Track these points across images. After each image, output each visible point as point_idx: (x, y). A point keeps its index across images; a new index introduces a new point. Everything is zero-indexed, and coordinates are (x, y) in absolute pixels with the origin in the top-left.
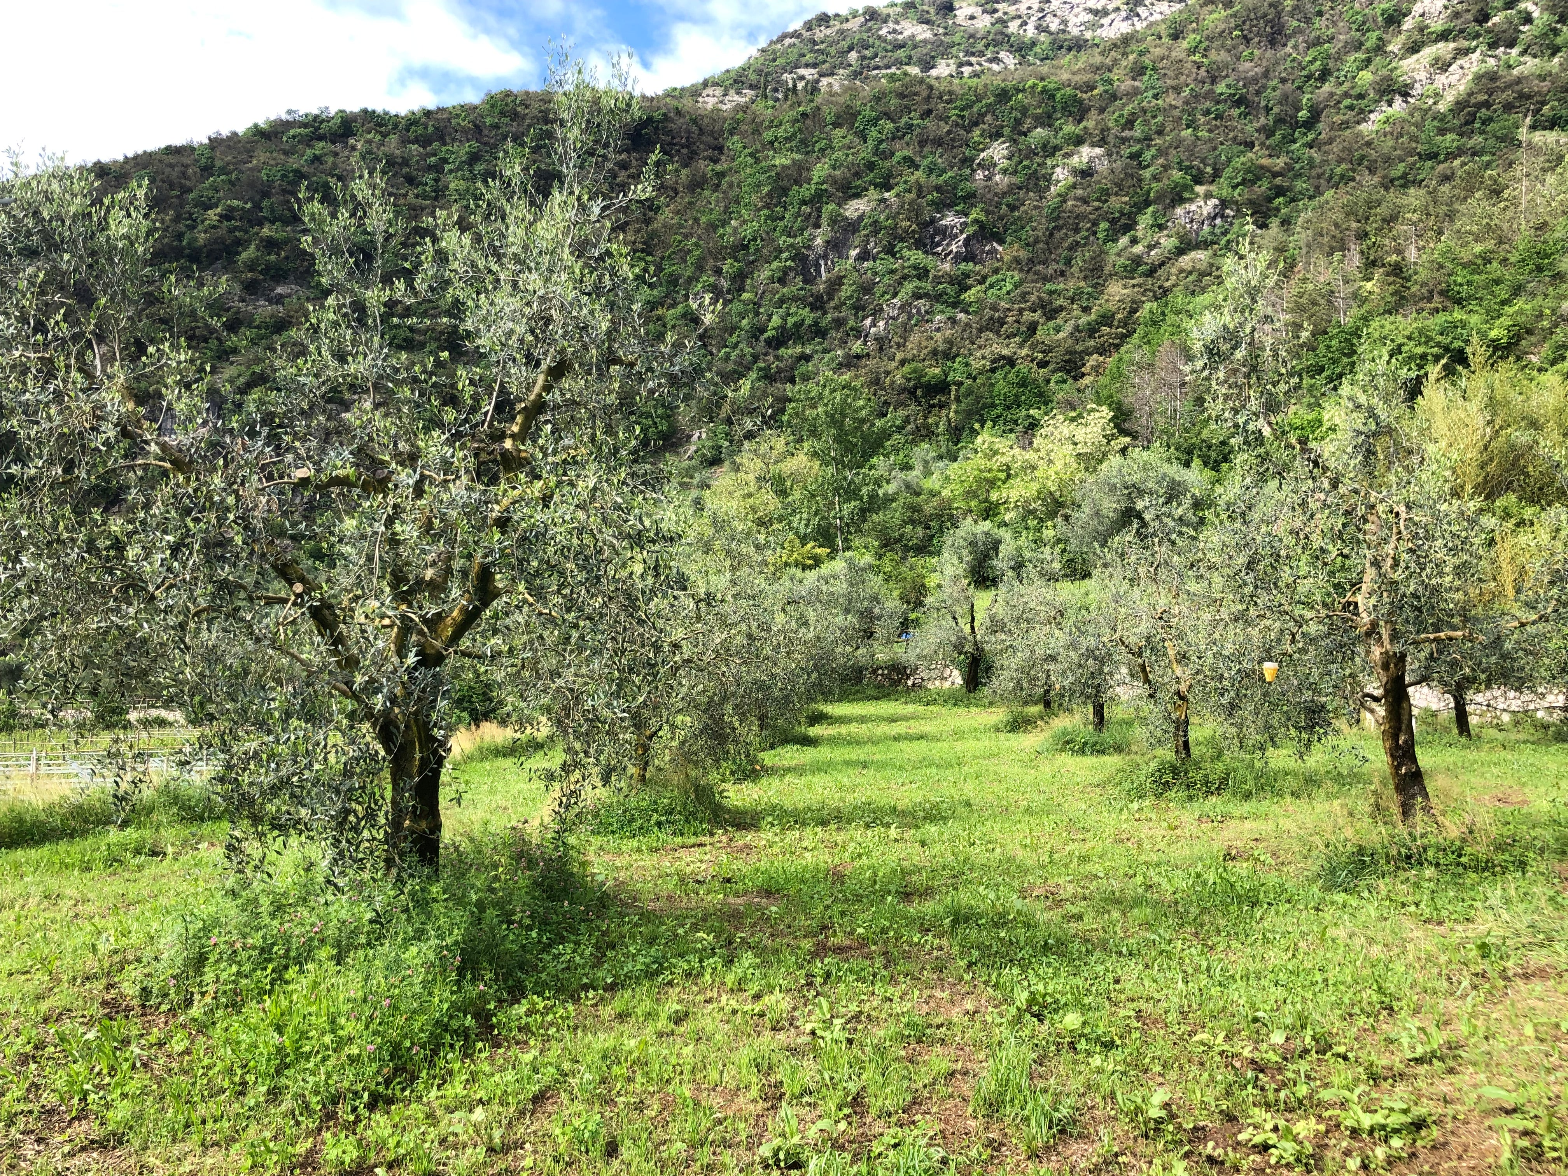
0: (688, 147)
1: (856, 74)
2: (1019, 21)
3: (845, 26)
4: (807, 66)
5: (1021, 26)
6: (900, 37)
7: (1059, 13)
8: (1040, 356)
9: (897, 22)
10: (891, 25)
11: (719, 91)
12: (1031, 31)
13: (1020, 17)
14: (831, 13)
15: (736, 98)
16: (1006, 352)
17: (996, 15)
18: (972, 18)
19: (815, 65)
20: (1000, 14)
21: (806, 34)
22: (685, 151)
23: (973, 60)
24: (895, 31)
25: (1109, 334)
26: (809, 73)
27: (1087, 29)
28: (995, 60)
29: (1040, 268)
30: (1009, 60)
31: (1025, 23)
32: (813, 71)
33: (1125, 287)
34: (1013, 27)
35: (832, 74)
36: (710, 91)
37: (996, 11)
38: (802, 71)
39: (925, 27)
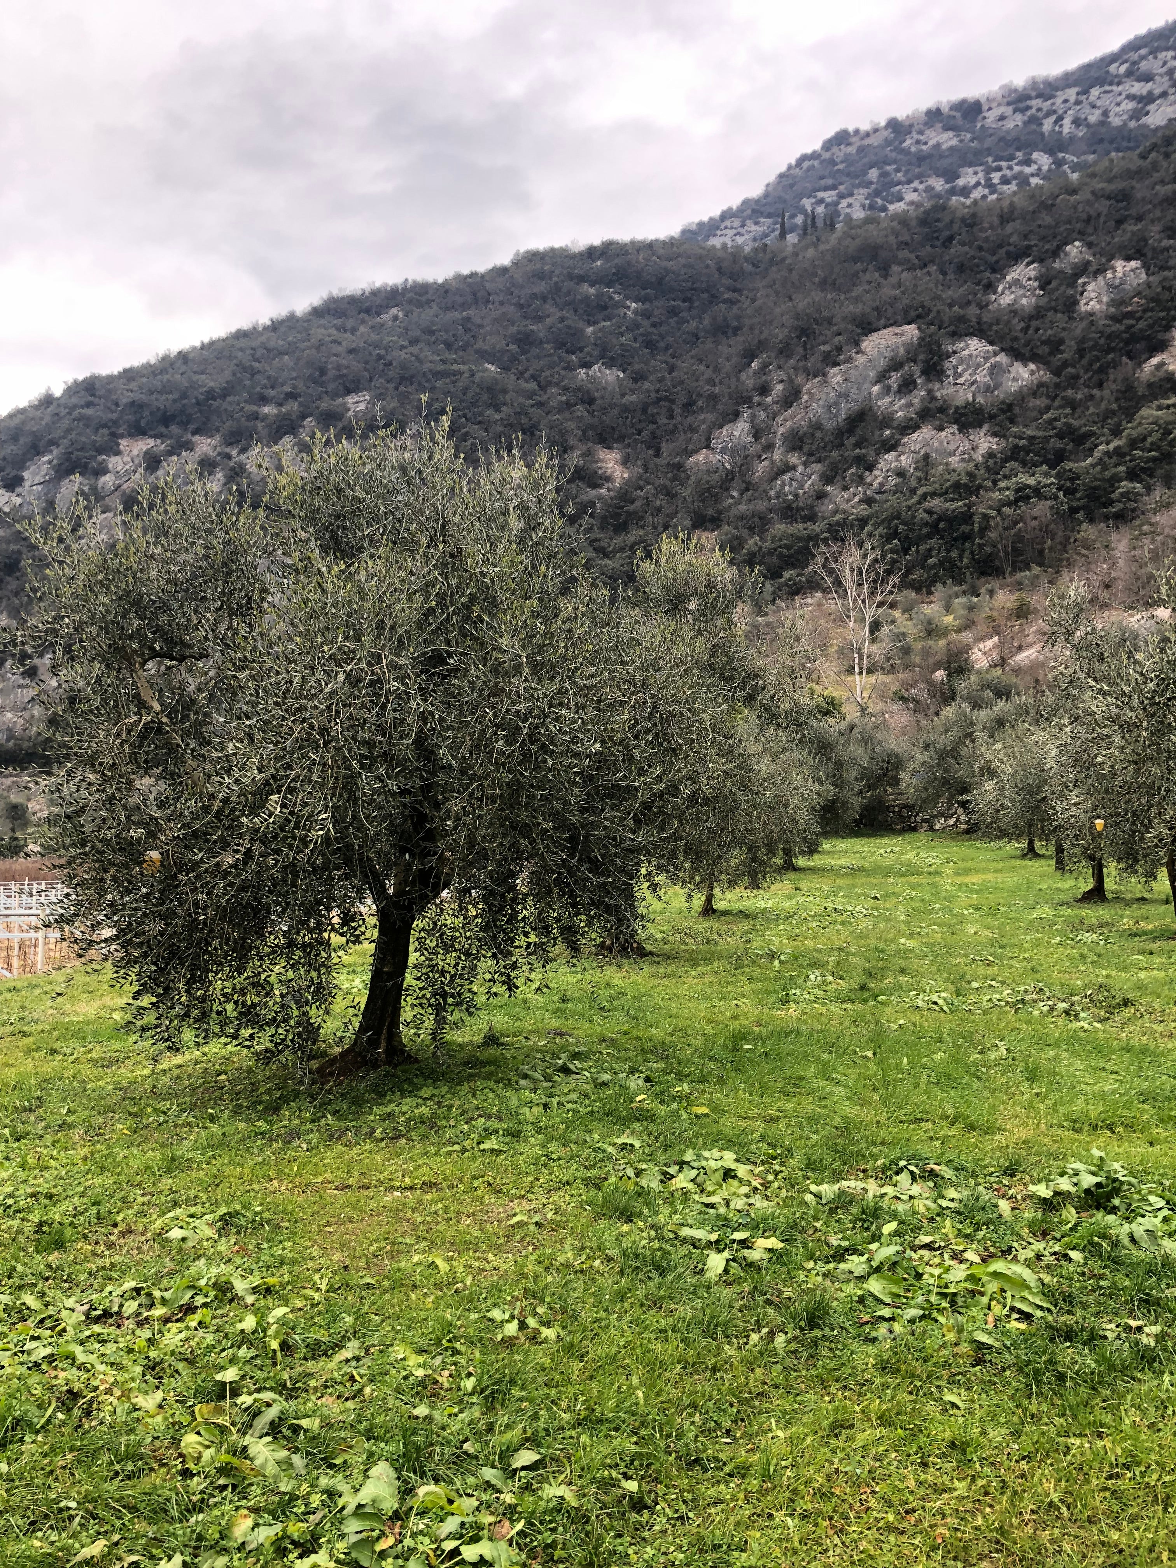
0: (707, 291)
1: (877, 193)
2: (1054, 117)
3: (866, 142)
4: (826, 189)
5: (1056, 122)
6: (924, 147)
7: (1099, 103)
8: (1068, 484)
9: (921, 133)
10: (916, 136)
11: (737, 223)
12: (1067, 127)
13: (1055, 112)
14: (851, 129)
15: (754, 228)
16: (1031, 481)
17: (1029, 113)
18: (1002, 118)
19: (834, 187)
20: (1034, 111)
21: (827, 155)
22: (705, 295)
23: (1004, 164)
24: (918, 142)
25: (1140, 458)
26: (829, 196)
27: (1131, 118)
28: (1028, 162)
29: (1070, 392)
30: (1043, 160)
31: (1060, 118)
32: (834, 193)
33: (1160, 408)
34: (1047, 125)
35: (851, 195)
36: (728, 223)
37: (1029, 108)
38: (821, 195)
39: (951, 134)
